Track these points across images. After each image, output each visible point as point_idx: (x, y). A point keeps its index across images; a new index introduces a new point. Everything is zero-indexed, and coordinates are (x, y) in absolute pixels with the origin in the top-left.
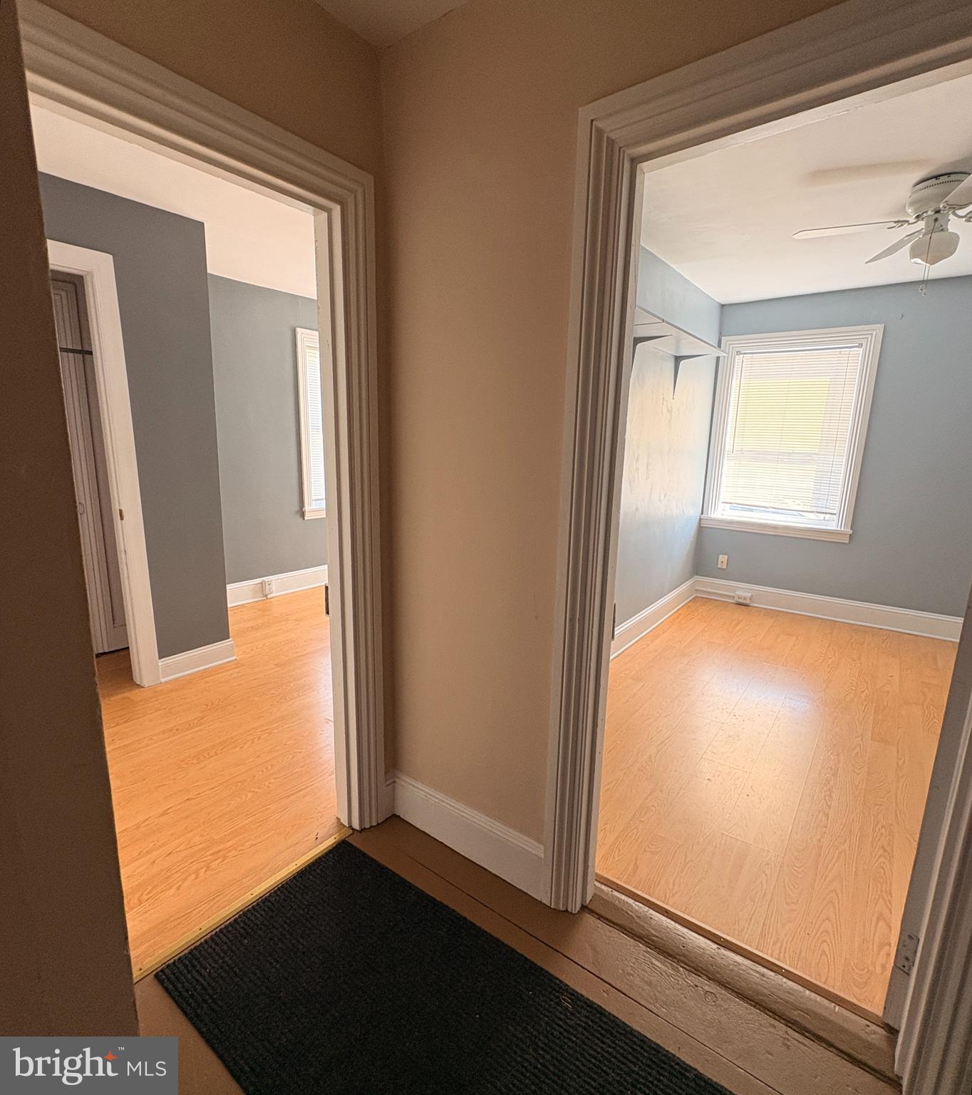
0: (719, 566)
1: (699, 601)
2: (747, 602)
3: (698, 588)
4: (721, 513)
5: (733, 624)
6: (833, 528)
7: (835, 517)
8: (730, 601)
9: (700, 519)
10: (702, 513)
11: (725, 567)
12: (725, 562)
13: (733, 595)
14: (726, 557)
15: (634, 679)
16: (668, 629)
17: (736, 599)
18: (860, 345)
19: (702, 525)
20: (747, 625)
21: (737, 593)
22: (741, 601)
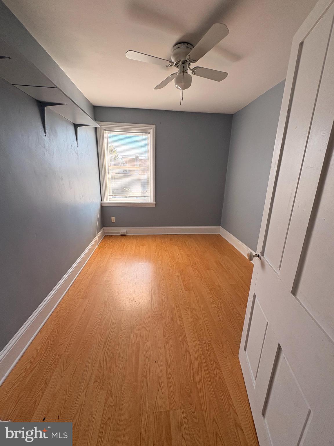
0: (112, 222)
1: (107, 237)
2: (125, 234)
3: (105, 232)
4: (109, 200)
5: (123, 245)
6: (149, 202)
7: (149, 198)
8: (119, 235)
9: (101, 203)
10: (101, 201)
11: (114, 222)
12: (114, 220)
13: (119, 232)
14: (114, 218)
15: (83, 298)
16: (96, 257)
17: (121, 234)
18: (149, 133)
19: (102, 206)
20: (127, 245)
21: (121, 231)
22: (123, 234)
